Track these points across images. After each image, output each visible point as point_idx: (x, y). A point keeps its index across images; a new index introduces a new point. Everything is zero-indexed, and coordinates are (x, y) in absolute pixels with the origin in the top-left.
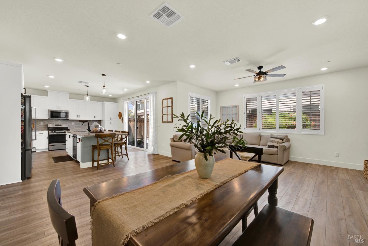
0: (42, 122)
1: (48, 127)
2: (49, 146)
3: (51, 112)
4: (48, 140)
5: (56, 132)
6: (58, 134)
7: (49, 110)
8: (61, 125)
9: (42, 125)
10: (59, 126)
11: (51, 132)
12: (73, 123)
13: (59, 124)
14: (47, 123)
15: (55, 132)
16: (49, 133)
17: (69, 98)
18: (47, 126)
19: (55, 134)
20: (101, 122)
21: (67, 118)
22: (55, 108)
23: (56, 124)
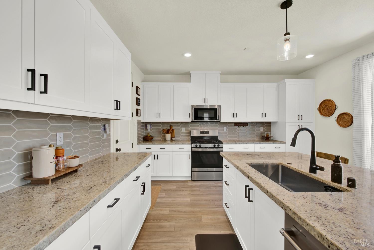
0: (184, 127)
1: (192, 135)
2: (192, 172)
3: (195, 109)
4: (190, 161)
5: (203, 146)
6: (204, 150)
7: (192, 106)
8: (207, 133)
9: (183, 132)
10: (205, 133)
11: (195, 147)
12: (225, 129)
13: (206, 130)
14: (189, 129)
15: (200, 146)
16: (192, 148)
17: (221, 82)
18: (190, 134)
19: (200, 150)
20: (271, 126)
21: (218, 119)
22: (199, 103)
23: (202, 131)
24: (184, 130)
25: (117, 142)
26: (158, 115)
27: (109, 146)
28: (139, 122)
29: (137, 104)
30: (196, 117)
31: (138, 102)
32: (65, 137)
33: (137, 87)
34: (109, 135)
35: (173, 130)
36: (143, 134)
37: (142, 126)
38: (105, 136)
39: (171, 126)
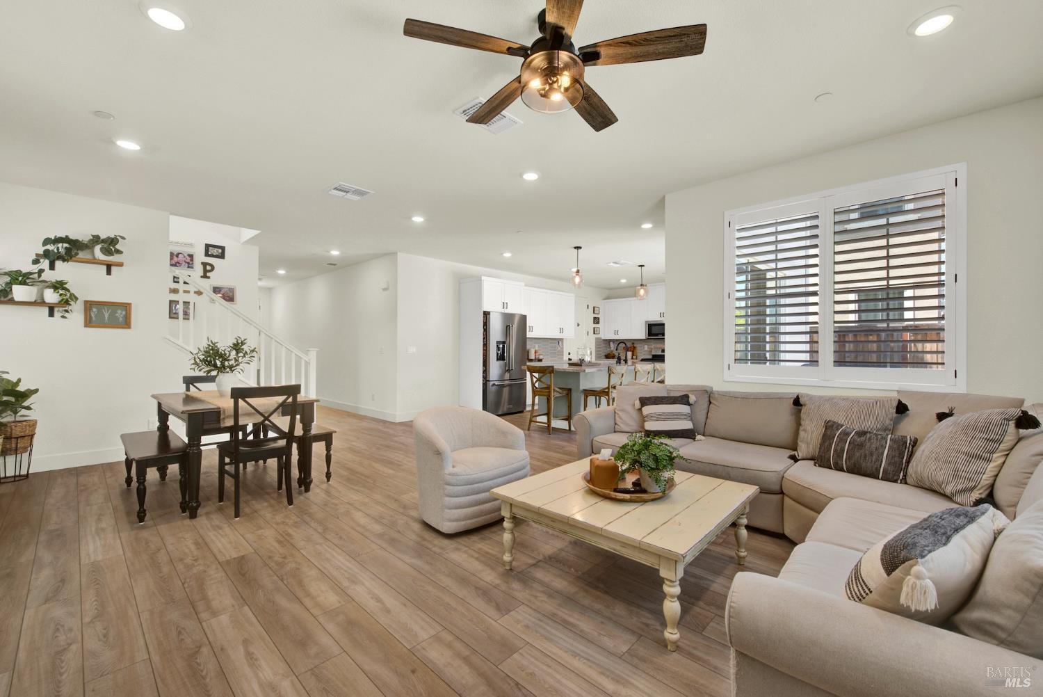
1: (653, 354)
3: (648, 325)
7: (645, 322)
24: (646, 347)
25: (569, 354)
26: (616, 332)
27: (563, 355)
28: (597, 339)
29: (594, 323)
30: (650, 333)
31: (596, 321)
32: (539, 347)
33: (594, 308)
34: (562, 348)
35: (634, 347)
36: (607, 351)
37: (604, 344)
38: (559, 349)
39: (633, 343)
